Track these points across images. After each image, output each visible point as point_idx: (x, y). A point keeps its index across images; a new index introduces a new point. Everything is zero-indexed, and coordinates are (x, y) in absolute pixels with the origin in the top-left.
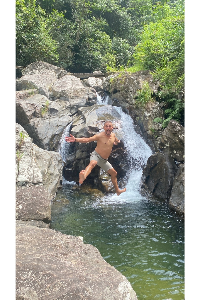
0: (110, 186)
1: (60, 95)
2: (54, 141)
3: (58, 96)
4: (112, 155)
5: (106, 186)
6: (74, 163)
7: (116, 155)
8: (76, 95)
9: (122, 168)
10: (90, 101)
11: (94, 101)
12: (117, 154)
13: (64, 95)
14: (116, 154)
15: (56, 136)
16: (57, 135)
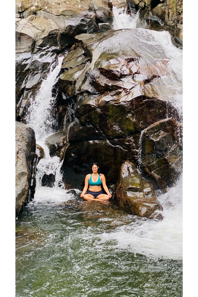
0: (147, 204)
1: (37, 7)
2: (21, 103)
3: (32, 8)
4: (151, 133)
5: (136, 204)
6: (63, 150)
7: (159, 136)
8: (70, 9)
9: (172, 163)
10: (100, 24)
11: (107, 24)
12: (162, 132)
13: (46, 8)
14: (160, 133)
15: (25, 92)
16: (28, 89)
